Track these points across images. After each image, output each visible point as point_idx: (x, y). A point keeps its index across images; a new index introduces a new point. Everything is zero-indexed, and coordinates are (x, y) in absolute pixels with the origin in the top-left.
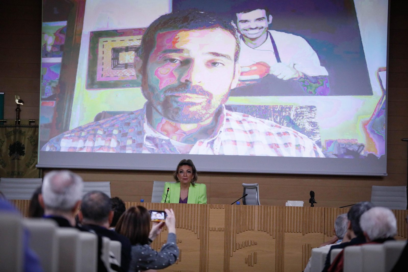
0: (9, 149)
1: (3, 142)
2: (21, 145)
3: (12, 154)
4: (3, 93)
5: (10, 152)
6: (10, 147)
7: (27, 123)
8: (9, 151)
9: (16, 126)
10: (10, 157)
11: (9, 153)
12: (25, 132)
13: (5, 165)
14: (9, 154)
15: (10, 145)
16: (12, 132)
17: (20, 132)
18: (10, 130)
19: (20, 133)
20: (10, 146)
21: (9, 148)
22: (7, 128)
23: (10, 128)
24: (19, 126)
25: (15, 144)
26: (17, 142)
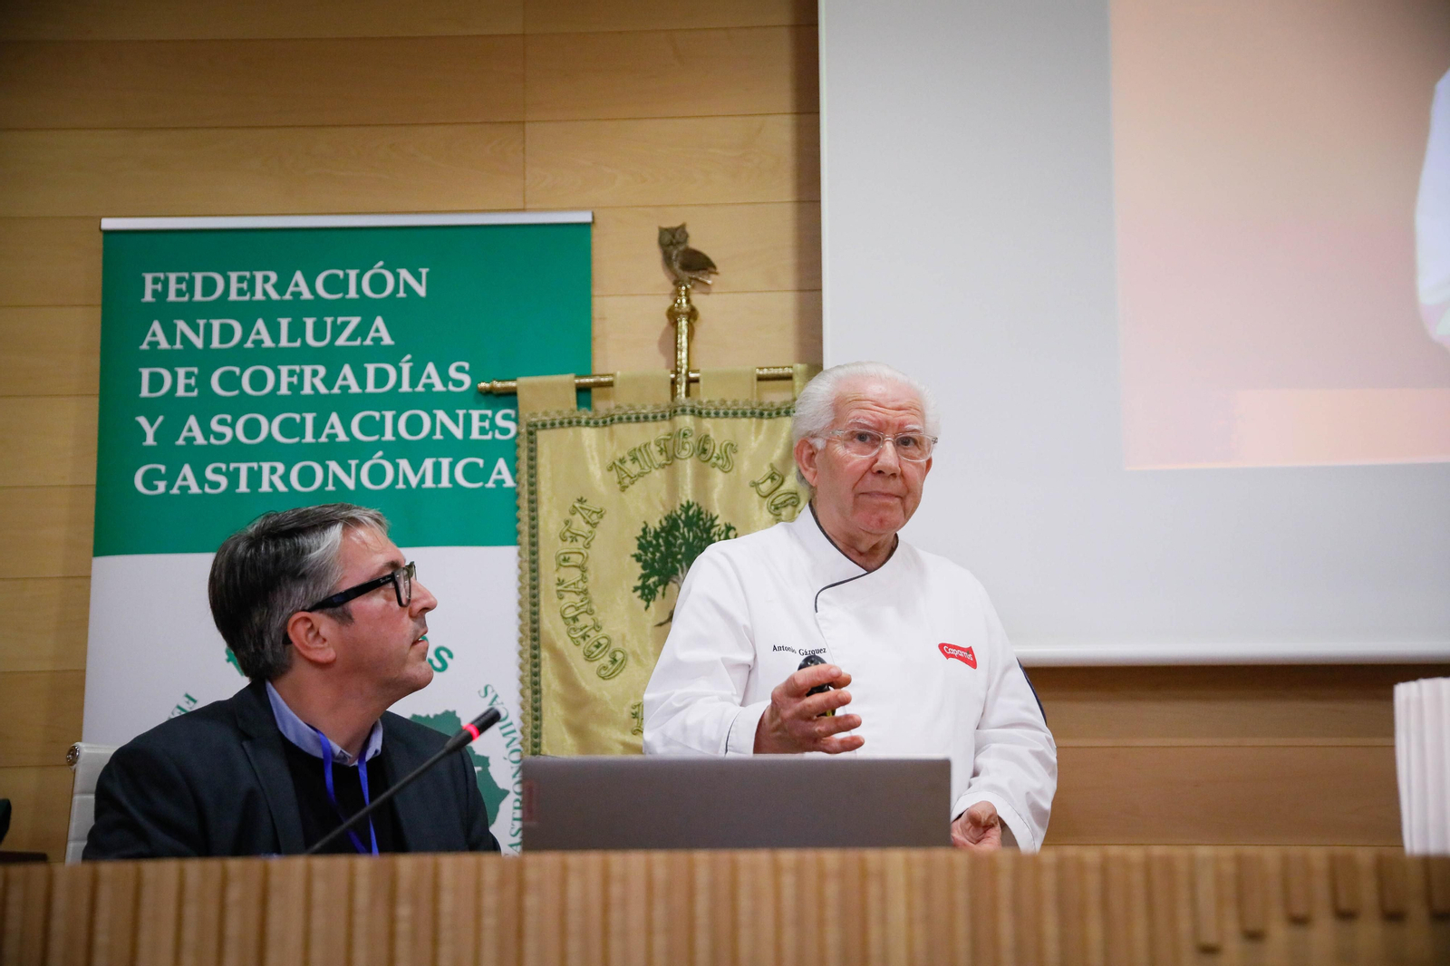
0: (638, 558)
1: (594, 517)
2: (712, 526)
3: (660, 589)
4: (585, 217)
5: (644, 577)
6: (641, 547)
7: (743, 394)
8: (638, 569)
9: (674, 412)
10: (647, 608)
11: (639, 583)
12: (732, 447)
13: (614, 661)
14: (636, 589)
15: (644, 530)
16: (654, 449)
17: (702, 450)
18: (634, 435)
19: (704, 451)
20: (644, 536)
21: (637, 551)
22: (619, 428)
23: (635, 427)
24: (692, 412)
25: (671, 525)
26: (689, 507)
